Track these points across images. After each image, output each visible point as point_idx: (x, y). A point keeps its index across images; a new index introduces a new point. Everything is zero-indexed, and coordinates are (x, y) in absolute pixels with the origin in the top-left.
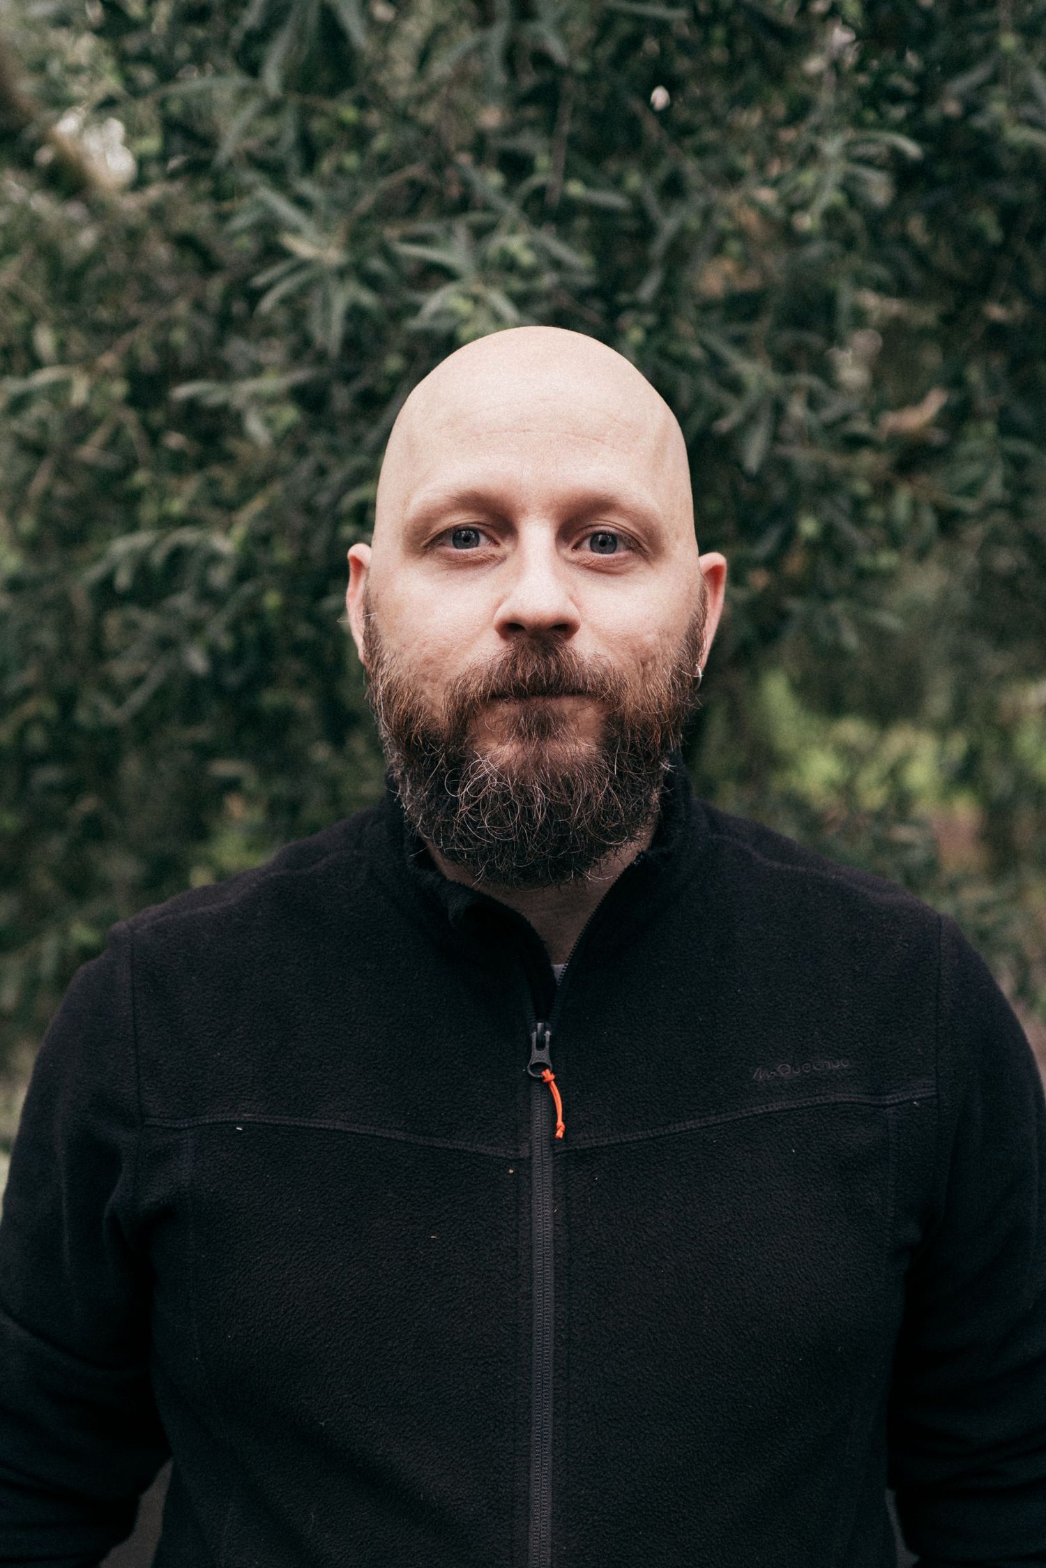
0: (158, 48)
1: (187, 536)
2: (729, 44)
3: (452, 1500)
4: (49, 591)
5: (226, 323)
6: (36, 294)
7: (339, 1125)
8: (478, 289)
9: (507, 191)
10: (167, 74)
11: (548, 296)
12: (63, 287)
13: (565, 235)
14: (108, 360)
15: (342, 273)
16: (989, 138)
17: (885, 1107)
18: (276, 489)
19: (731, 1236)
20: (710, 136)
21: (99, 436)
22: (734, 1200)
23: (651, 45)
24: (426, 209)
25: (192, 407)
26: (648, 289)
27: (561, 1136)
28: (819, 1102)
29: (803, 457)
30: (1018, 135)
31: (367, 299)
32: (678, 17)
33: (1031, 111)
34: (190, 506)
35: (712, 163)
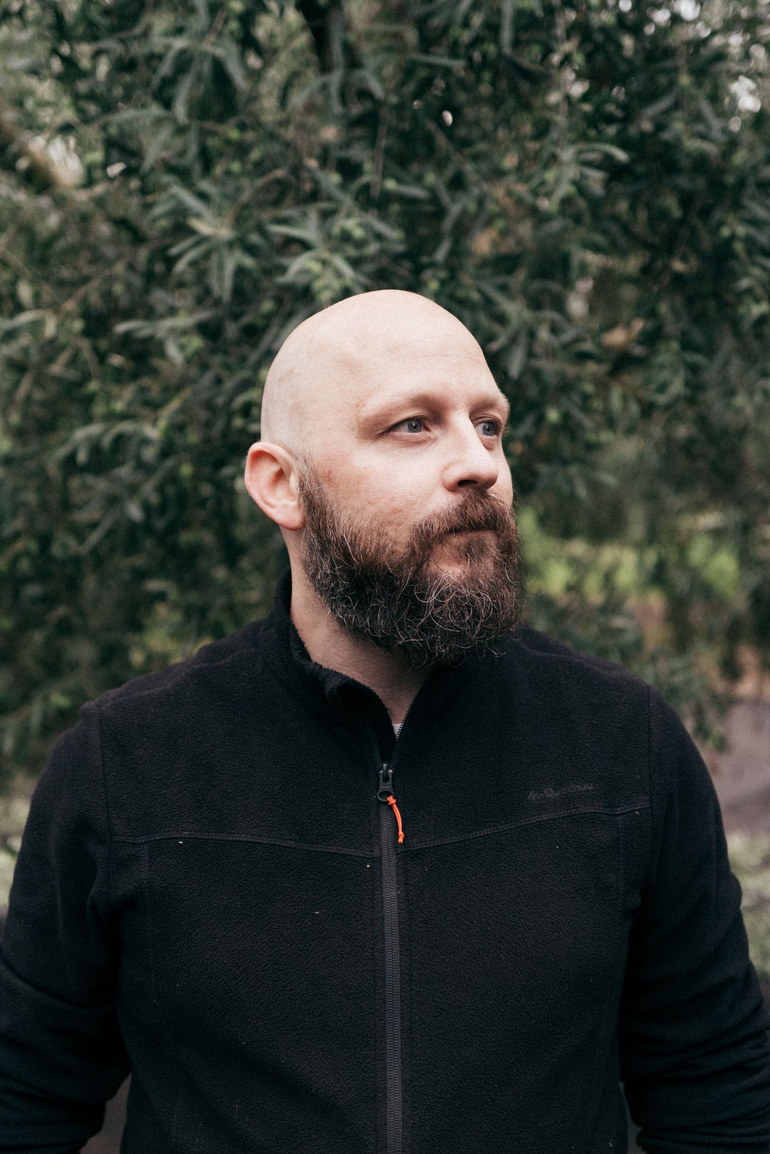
0: (101, 89)
1: (126, 427)
2: (493, 84)
3: (335, 1092)
4: (31, 465)
5: (151, 279)
6: (17, 259)
7: (249, 838)
8: (326, 255)
9: (343, 186)
10: (108, 107)
11: (373, 259)
12: (37, 254)
13: (384, 217)
14: (70, 305)
15: (231, 245)
16: (673, 147)
17: (617, 815)
18: (187, 393)
19: (517, 906)
20: (481, 147)
21: (64, 357)
22: (518, 882)
23: (440, 83)
24: (289, 200)
25: (127, 337)
26: (441, 254)
27: (402, 842)
28: (573, 813)
29: (549, 367)
30: (693, 145)
31: (249, 262)
32: (458, 65)
33: (700, 128)
34: (129, 406)
35: (483, 165)
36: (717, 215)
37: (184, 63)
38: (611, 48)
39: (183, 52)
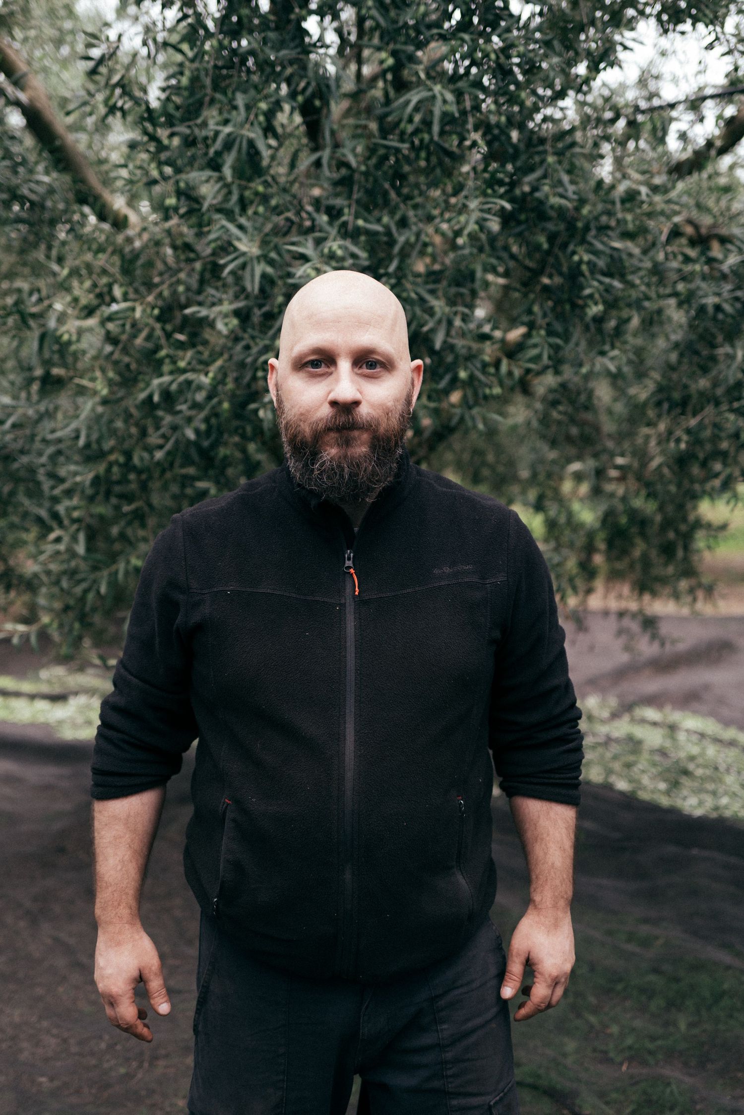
0: (174, 158)
1: (190, 376)
2: (427, 160)
3: (315, 735)
4: (120, 405)
5: (203, 282)
6: (114, 269)
7: (269, 591)
8: (319, 265)
9: (330, 223)
10: (179, 170)
13: (356, 243)
14: (151, 299)
15: (258, 258)
16: (542, 202)
17: (486, 584)
18: (226, 356)
20: (419, 200)
21: (143, 334)
23: (393, 158)
24: (295, 232)
26: (392, 268)
27: (357, 594)
28: (460, 582)
29: (459, 343)
30: (555, 200)
31: (269, 270)
32: (405, 147)
33: (560, 190)
34: (189, 363)
35: (420, 212)
36: (571, 247)
37: (230, 141)
38: (503, 138)
39: (229, 135)
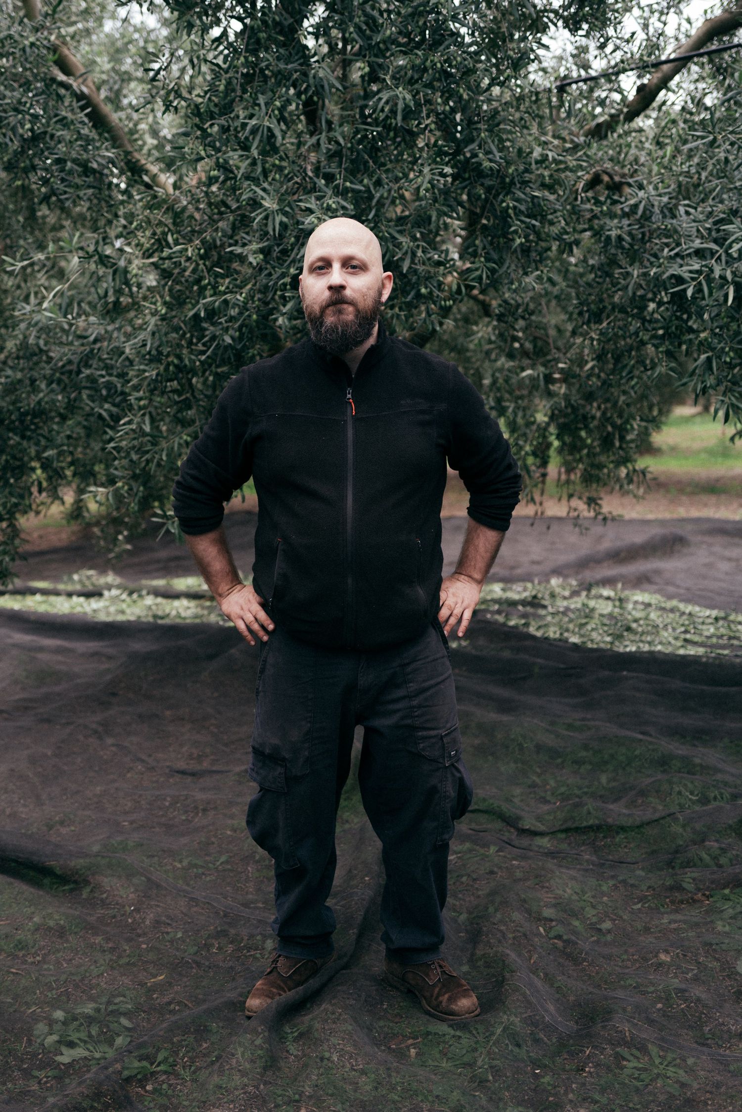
1: (228, 296)
7: (301, 414)
9: (327, 185)
13: (345, 200)
15: (277, 212)
16: (479, 165)
17: (435, 410)
20: (389, 166)
24: (302, 191)
27: (354, 414)
29: (420, 268)
30: (486, 164)
31: (285, 219)
33: (491, 156)
34: (227, 288)
35: (390, 175)
36: (501, 197)
37: (254, 131)
39: (254, 125)
